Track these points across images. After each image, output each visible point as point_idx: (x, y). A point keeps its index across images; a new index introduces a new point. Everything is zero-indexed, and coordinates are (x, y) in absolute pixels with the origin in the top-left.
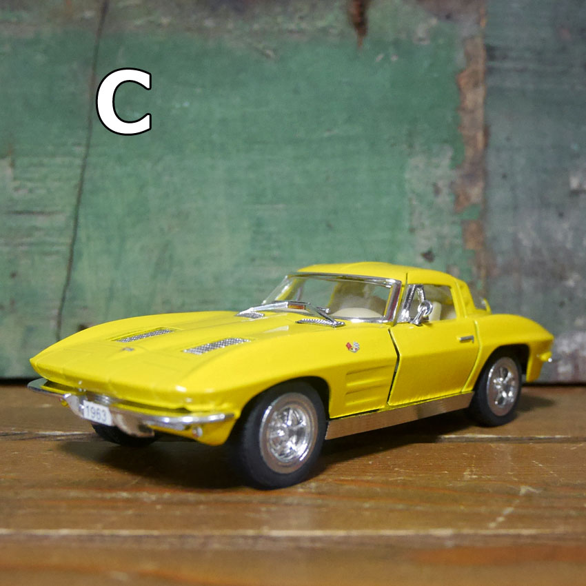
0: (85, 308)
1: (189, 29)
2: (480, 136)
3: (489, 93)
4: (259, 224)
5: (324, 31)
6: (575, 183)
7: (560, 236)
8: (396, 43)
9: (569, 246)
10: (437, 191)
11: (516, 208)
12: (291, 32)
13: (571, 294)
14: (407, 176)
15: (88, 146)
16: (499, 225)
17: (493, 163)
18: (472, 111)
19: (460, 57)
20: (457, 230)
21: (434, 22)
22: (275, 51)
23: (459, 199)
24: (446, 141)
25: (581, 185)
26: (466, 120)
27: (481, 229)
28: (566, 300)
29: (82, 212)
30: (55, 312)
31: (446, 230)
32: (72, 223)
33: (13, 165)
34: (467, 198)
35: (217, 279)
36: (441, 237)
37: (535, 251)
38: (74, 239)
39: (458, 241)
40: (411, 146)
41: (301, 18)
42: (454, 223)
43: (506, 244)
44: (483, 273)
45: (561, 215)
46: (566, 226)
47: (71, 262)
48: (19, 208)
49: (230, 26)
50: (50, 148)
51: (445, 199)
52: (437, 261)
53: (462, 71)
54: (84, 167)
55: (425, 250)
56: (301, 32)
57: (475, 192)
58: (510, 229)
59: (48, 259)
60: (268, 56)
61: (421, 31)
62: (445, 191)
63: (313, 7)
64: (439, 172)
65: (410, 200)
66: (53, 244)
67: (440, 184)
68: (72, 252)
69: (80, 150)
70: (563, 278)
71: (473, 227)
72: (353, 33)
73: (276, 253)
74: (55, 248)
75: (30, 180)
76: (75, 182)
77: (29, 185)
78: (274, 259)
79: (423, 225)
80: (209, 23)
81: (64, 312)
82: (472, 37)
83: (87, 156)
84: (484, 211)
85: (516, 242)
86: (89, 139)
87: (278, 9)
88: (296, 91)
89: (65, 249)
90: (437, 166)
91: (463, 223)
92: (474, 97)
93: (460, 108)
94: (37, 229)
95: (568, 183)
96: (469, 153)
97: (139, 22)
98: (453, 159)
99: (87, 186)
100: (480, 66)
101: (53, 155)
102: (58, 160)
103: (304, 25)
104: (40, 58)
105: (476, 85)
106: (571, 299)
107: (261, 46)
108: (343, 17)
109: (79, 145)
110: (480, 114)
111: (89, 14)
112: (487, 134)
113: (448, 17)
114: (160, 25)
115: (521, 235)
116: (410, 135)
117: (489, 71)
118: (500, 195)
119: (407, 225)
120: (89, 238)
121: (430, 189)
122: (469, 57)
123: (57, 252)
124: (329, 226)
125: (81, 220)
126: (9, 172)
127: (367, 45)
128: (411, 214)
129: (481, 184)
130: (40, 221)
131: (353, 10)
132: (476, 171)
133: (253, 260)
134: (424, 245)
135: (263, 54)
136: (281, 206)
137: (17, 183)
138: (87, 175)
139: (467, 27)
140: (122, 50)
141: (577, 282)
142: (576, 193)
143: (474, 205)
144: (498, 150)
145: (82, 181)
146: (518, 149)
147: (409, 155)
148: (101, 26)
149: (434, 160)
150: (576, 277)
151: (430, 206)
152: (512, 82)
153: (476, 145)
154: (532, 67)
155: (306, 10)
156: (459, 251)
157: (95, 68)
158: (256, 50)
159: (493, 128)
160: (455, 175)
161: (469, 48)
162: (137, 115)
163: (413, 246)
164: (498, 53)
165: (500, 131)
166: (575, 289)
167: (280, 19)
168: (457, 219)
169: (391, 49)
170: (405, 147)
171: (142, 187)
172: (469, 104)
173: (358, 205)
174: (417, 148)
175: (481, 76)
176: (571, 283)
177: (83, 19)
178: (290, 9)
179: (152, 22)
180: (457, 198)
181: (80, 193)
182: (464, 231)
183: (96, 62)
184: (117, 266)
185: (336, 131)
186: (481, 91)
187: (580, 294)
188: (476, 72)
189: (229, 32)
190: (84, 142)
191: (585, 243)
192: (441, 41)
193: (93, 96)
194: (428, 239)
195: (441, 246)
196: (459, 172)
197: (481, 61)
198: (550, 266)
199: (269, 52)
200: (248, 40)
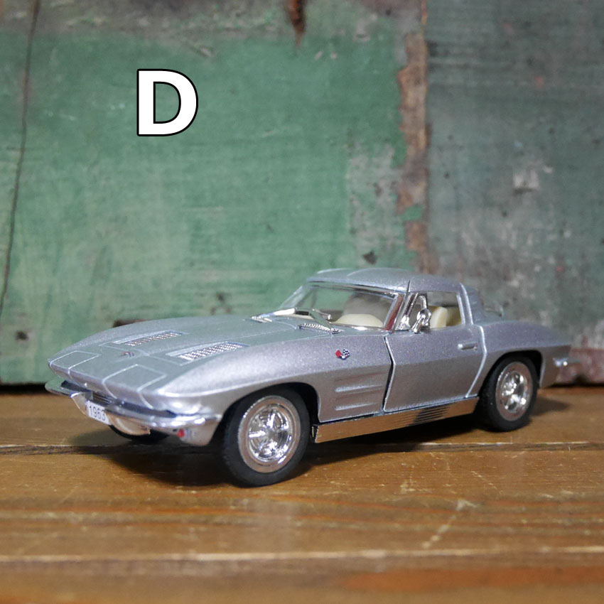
0: (23, 314)
1: (122, 29)
2: (422, 134)
3: (432, 90)
4: (198, 226)
5: (262, 28)
6: (518, 181)
7: (504, 237)
8: (336, 41)
9: (513, 246)
10: (378, 192)
11: (458, 207)
12: (228, 30)
13: (515, 295)
14: (348, 176)
15: (23, 150)
16: (442, 225)
17: (435, 162)
18: (414, 110)
19: (401, 54)
20: (399, 231)
21: (374, 18)
22: (212, 50)
23: (401, 199)
24: (387, 140)
25: (525, 183)
26: (407, 119)
27: (423, 230)
28: (510, 301)
29: (17, 217)
31: (388, 231)
32: (8, 229)
34: (409, 198)
35: (156, 284)
36: (382, 238)
37: (479, 251)
38: (11, 245)
39: (400, 242)
40: (351, 145)
41: (238, 15)
42: (396, 223)
43: (449, 245)
45: (505, 214)
46: (509, 225)
47: (8, 269)
49: (165, 24)
51: (387, 200)
52: (379, 261)
53: (402, 68)
54: (19, 172)
55: (367, 251)
56: (237, 30)
57: (417, 192)
58: (454, 229)
60: (205, 56)
61: (360, 30)
62: (387, 191)
63: (251, 4)
64: (381, 172)
65: (351, 200)
67: (382, 184)
68: (8, 258)
69: (15, 154)
70: (506, 278)
71: (415, 227)
72: (291, 30)
73: (215, 256)
76: (11, 186)
78: (213, 263)
79: (364, 225)
80: (144, 22)
81: (2, 319)
82: (414, 33)
83: (21, 160)
84: (426, 211)
85: (459, 241)
86: (23, 143)
87: (214, 7)
88: (233, 91)
89: (1, 255)
90: (378, 166)
91: (404, 224)
92: (416, 95)
93: (401, 106)
95: (512, 182)
96: (411, 151)
97: (72, 22)
98: (394, 158)
99: (22, 191)
100: (422, 63)
103: (241, 23)
105: (417, 82)
106: (515, 300)
107: (197, 45)
108: (281, 15)
109: (13, 149)
110: (421, 112)
111: (20, 15)
112: (428, 132)
113: (388, 13)
114: (93, 25)
115: (464, 235)
116: (351, 134)
117: (431, 68)
118: (443, 195)
119: (348, 226)
120: (25, 244)
121: (372, 189)
122: (410, 54)
124: (269, 227)
125: (18, 226)
127: (305, 43)
128: (352, 215)
129: (423, 184)
131: (291, 7)
132: (419, 170)
133: (192, 264)
134: (365, 246)
135: (199, 52)
136: (219, 209)
138: (22, 180)
139: (408, 22)
140: (55, 51)
141: (521, 282)
142: (519, 192)
143: (417, 205)
144: (440, 148)
145: (17, 187)
146: (461, 148)
147: (350, 155)
148: (34, 24)
149: (375, 160)
150: (520, 276)
151: (372, 206)
152: (455, 79)
153: (417, 145)
154: (474, 62)
155: (243, 7)
156: (401, 252)
157: (28, 70)
158: (193, 49)
159: (436, 127)
160: (397, 174)
161: (411, 44)
162: (72, 118)
163: (355, 248)
164: (439, 49)
165: (444, 128)
166: (519, 289)
167: (216, 17)
168: (399, 219)
169: (331, 46)
170: (345, 146)
171: (78, 191)
172: (410, 101)
173: (298, 207)
174: (359, 148)
175: (422, 73)
176: (515, 283)
177: (15, 20)
178: (227, 7)
179: (84, 22)
180: (399, 197)
181: (16, 198)
182: (406, 231)
183: (27, 63)
184: (54, 271)
185: (275, 132)
186: (422, 89)
187: (524, 294)
188: (417, 69)
189: (164, 30)
190: (19, 146)
191: (530, 242)
192: (381, 38)
193: (26, 98)
194: (370, 240)
195: (384, 248)
196: (401, 172)
197: (422, 58)
198: (493, 266)
199: (206, 51)
200: (184, 39)
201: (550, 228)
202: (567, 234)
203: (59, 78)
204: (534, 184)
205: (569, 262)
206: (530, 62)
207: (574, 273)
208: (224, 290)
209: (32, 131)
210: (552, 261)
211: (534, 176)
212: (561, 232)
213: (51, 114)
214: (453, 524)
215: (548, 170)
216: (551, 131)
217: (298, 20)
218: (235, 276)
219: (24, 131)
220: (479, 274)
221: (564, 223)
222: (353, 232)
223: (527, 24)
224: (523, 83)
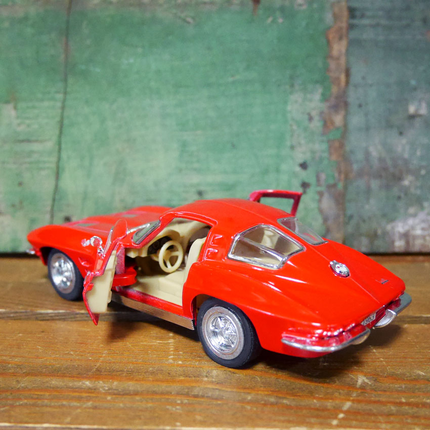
0: (69, 205)
1: (131, 5)
2: (343, 77)
3: (351, 43)
4: (184, 145)
5: (229, 2)
6: (412, 109)
7: (399, 149)
8: (282, 9)
9: (406, 156)
10: (311, 119)
11: (368, 129)
12: (205, 3)
13: (406, 191)
14: (289, 108)
15: (65, 93)
16: (356, 142)
17: (353, 97)
18: (338, 59)
19: (329, 18)
20: (325, 146)
22: (193, 18)
23: (327, 124)
24: (317, 82)
25: (417, 110)
26: (332, 65)
27: (342, 146)
28: (402, 195)
29: (63, 140)
30: (49, 209)
31: (317, 147)
32: (57, 147)
33: (15, 108)
34: (333, 123)
35: (156, 184)
36: (313, 152)
37: (381, 160)
38: (59, 159)
39: (326, 155)
40: (292, 86)
42: (323, 141)
43: (360, 156)
44: (343, 176)
45: (401, 134)
46: (404, 141)
48: (21, 138)
49: (161, 1)
50: (39, 96)
51: (317, 124)
52: (309, 168)
54: (63, 108)
55: (301, 161)
56: (213, 3)
57: (338, 119)
58: (364, 145)
59: (43, 173)
60: (188, 23)
62: (316, 118)
64: (313, 105)
65: (291, 125)
66: (44, 162)
67: (314, 113)
68: (58, 167)
69: (60, 96)
70: (400, 179)
71: (337, 144)
72: (250, 2)
73: (196, 165)
74: (47, 165)
75: (28, 118)
76: (58, 119)
77: (28, 122)
78: (195, 170)
79: (300, 144)
81: (55, 208)
82: (339, 1)
83: (64, 100)
84: (345, 129)
85: (367, 154)
86: (66, 88)
88: (209, 48)
89: (54, 166)
90: (311, 101)
91: (329, 141)
92: (339, 48)
93: (328, 56)
94: (32, 152)
95: (407, 110)
96: (335, 90)
97: (96, 1)
98: (323, 95)
99: (66, 122)
100: (344, 25)
101: (42, 100)
102: (46, 104)
105: (341, 38)
106: (406, 194)
107: (183, 15)
109: (59, 92)
110: (343, 61)
112: (348, 74)
114: (111, 3)
115: (371, 149)
116: (292, 78)
117: (351, 27)
118: (356, 120)
119: (288, 143)
120: (69, 158)
121: (306, 117)
122: (336, 17)
123: (48, 168)
124: (234, 146)
125: (63, 146)
126: (13, 113)
127: (260, 12)
128: (292, 136)
129: (343, 113)
130: (36, 147)
132: (340, 103)
133: (180, 171)
134: (300, 157)
135: (184, 20)
136: (199, 132)
137: (19, 121)
138: (65, 114)
140: (85, 23)
141: (411, 182)
142: (412, 117)
143: (338, 129)
144: (356, 86)
145: (62, 118)
146: (371, 85)
147: (291, 93)
148: (70, 3)
149: (309, 96)
150: (410, 178)
151: (306, 129)
152: (368, 35)
153: (339, 84)
154: (383, 22)
156: (326, 162)
157: (67, 37)
158: (180, 18)
159: (354, 71)
160: (324, 106)
161: (336, 9)
162: (98, 70)
163: (293, 159)
164: (358, 13)
165: (359, 71)
166: (410, 186)
168: (325, 138)
169: (278, 14)
170: (288, 87)
171: (103, 121)
172: (335, 52)
173: (254, 130)
174: (297, 87)
175: (344, 31)
176: (406, 183)
180: (325, 123)
181: (61, 126)
182: (330, 147)
183: (67, 32)
184: (88, 177)
185: (238, 77)
186: (344, 43)
187: (412, 190)
188: (341, 28)
189: (160, 5)
190: (62, 90)
191: (418, 153)
192: (315, 6)
193: (67, 57)
194: (304, 154)
195: (313, 158)
196: (328, 104)
197: (345, 19)
198: (391, 170)
199: (189, 20)
200: (174, 11)
203: (88, 42)
204: (423, 111)
206: (425, 21)
208: (202, 188)
209: (71, 80)
211: (424, 105)
213: (83, 67)
214: (353, 401)
218: (210, 179)
219: (65, 80)
220: (381, 176)
224: (419, 37)
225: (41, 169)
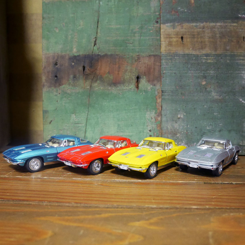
1: (106, 90)
2: (160, 108)
3: (162, 99)
4: (119, 125)
5: (131, 89)
6: (179, 116)
7: (176, 127)
9: (178, 128)
10: (152, 119)
11: (167, 121)
12: (125, 89)
13: (178, 138)
14: (146, 116)
15: (88, 111)
16: (164, 125)
17: (163, 113)
18: (159, 103)
19: (156, 93)
20: (156, 126)
21: (152, 86)
22: (122, 93)
24: (153, 109)
25: (180, 116)
26: (158, 105)
27: (160, 125)
28: (177, 139)
29: (87, 123)
31: (153, 126)
32: (86, 125)
33: (75, 115)
34: (158, 120)
36: (152, 127)
37: (171, 129)
38: (86, 128)
39: (156, 128)
40: (147, 110)
41: (126, 87)
42: (155, 124)
43: (165, 128)
44: (161, 134)
45: (176, 122)
46: (177, 124)
47: (85, 133)
48: (76, 123)
49: (113, 88)
50: (81, 112)
51: (153, 120)
52: (152, 131)
53: (157, 95)
54: (87, 115)
55: (150, 130)
57: (159, 119)
58: (166, 125)
59: (82, 132)
60: (120, 94)
61: (149, 88)
62: (153, 118)
63: (129, 84)
64: (152, 115)
65: (147, 120)
66: (82, 129)
67: (153, 117)
69: (87, 112)
70: (176, 135)
71: (159, 125)
72: (136, 89)
73: (122, 130)
74: (83, 130)
75: (78, 118)
76: (86, 118)
77: (78, 119)
78: (121, 131)
79: (149, 125)
80: (110, 88)
82: (159, 89)
84: (161, 122)
85: (167, 128)
87: (122, 85)
88: (125, 100)
89: (84, 130)
90: (152, 114)
92: (159, 100)
93: (156, 103)
94: (79, 126)
95: (178, 116)
96: (158, 111)
97: (97, 89)
98: (155, 112)
99: (88, 119)
100: (160, 95)
101: (82, 113)
102: (83, 114)
103: (127, 88)
104: (80, 96)
105: (160, 98)
107: (119, 92)
108: (134, 86)
110: (160, 104)
111: (88, 87)
112: (162, 107)
113: (154, 85)
114: (101, 89)
115: (168, 126)
116: (147, 108)
117: (162, 95)
118: (164, 119)
119: (146, 125)
120: (88, 128)
121: (151, 118)
122: (158, 93)
123: (83, 131)
124: (132, 125)
125: (87, 125)
126: (75, 116)
127: (139, 91)
128: (147, 123)
129: (160, 117)
130: (80, 125)
131: (136, 85)
132: (160, 114)
133: (118, 132)
136: (123, 122)
137: (76, 118)
138: (88, 116)
139: (158, 87)
140: (94, 94)
141: (179, 135)
142: (179, 118)
143: (159, 121)
144: (164, 110)
145: (87, 118)
146: (168, 110)
147: (147, 112)
148: (90, 89)
149: (151, 113)
150: (179, 134)
151: (150, 121)
152: (167, 97)
153: (159, 110)
154: (171, 94)
155: (127, 85)
156: (156, 130)
157: (89, 97)
158: (118, 93)
159: (163, 106)
160: (155, 115)
161: (158, 91)
162: (97, 106)
163: (147, 129)
164: (164, 92)
165: (164, 107)
166: (179, 136)
167: (122, 87)
168: (156, 124)
169: (143, 92)
170: (146, 110)
171: (98, 119)
172: (158, 102)
173: (137, 121)
175: (161, 96)
176: (178, 136)
177: (87, 88)
178: (124, 85)
179: (99, 88)
180: (156, 120)
181: (87, 120)
182: (157, 126)
183: (89, 96)
184: (93, 133)
185: (133, 108)
186: (160, 99)
187: (180, 138)
188: (160, 96)
189: (113, 90)
190: (87, 111)
192: (153, 90)
193: (89, 102)
194: (150, 128)
195: (153, 129)
196: (156, 115)
197: (160, 93)
198: (174, 132)
199: (120, 93)
200: (117, 91)
201: (185, 125)
202: (188, 126)
203: (95, 99)
204: (182, 117)
205: (189, 132)
206: (182, 94)
207: (190, 133)
209: (90, 108)
210: (185, 131)
211: (182, 115)
212: (187, 126)
213: (93, 105)
215: (185, 114)
216: (186, 107)
217: (137, 87)
219: (88, 108)
220: (171, 134)
221: (188, 124)
222: (147, 126)
223: (181, 86)
224: (180, 98)
225: (81, 131)
